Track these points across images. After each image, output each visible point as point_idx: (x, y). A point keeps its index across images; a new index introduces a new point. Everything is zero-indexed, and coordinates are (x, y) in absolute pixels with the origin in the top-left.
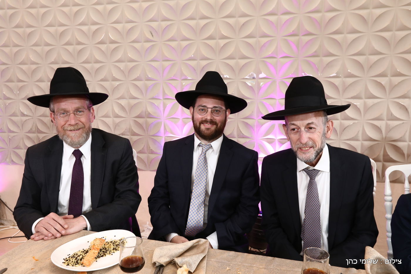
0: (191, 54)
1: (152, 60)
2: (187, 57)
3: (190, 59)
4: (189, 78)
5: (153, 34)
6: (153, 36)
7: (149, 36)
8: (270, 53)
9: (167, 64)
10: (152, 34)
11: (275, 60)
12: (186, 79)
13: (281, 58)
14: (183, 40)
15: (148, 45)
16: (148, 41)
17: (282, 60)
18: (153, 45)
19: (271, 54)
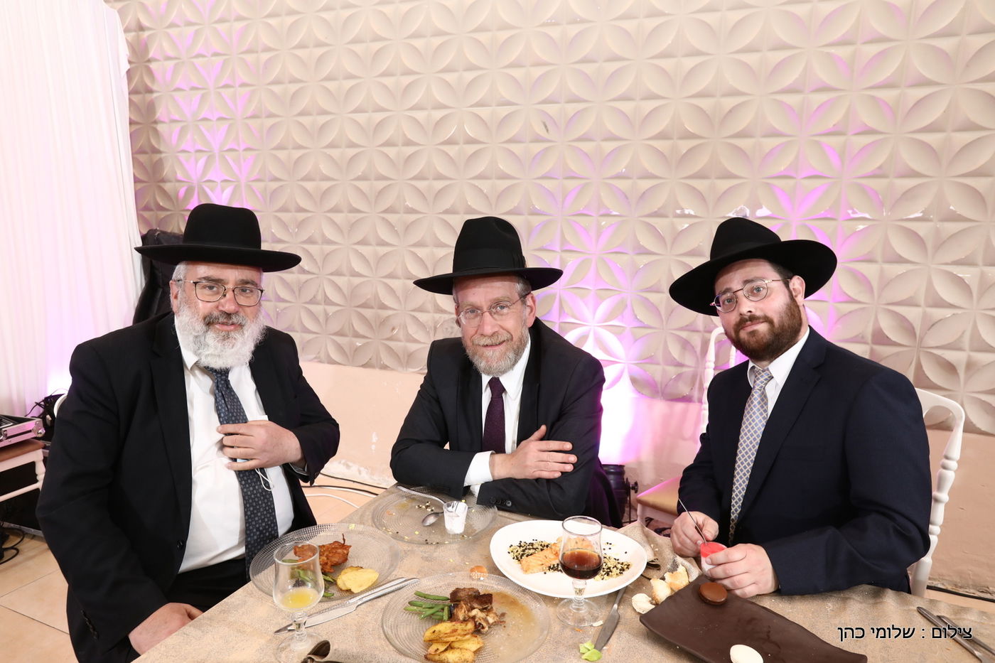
0: (621, 168)
1: (544, 177)
2: (613, 172)
3: (619, 177)
4: (614, 213)
5: (549, 127)
6: (547, 130)
7: (541, 131)
8: (782, 168)
9: (572, 184)
10: (546, 127)
11: (791, 182)
12: (608, 215)
13: (805, 178)
14: (606, 140)
15: (538, 147)
16: (538, 139)
17: (806, 182)
18: (547, 149)
19: (785, 170)
